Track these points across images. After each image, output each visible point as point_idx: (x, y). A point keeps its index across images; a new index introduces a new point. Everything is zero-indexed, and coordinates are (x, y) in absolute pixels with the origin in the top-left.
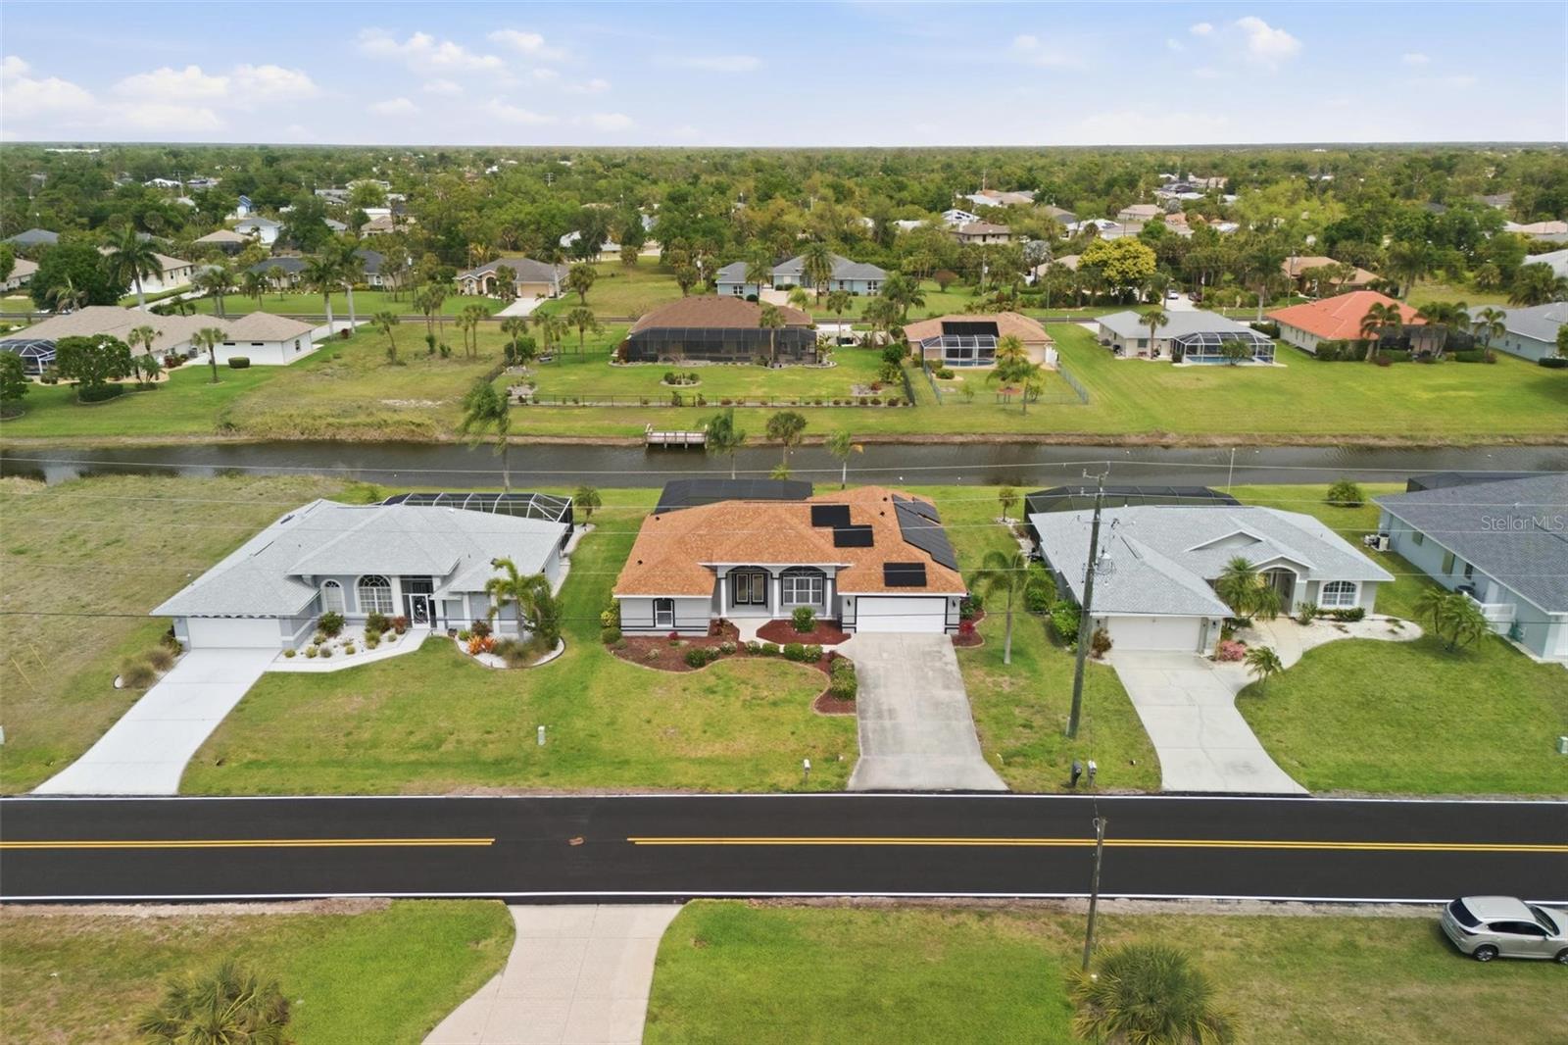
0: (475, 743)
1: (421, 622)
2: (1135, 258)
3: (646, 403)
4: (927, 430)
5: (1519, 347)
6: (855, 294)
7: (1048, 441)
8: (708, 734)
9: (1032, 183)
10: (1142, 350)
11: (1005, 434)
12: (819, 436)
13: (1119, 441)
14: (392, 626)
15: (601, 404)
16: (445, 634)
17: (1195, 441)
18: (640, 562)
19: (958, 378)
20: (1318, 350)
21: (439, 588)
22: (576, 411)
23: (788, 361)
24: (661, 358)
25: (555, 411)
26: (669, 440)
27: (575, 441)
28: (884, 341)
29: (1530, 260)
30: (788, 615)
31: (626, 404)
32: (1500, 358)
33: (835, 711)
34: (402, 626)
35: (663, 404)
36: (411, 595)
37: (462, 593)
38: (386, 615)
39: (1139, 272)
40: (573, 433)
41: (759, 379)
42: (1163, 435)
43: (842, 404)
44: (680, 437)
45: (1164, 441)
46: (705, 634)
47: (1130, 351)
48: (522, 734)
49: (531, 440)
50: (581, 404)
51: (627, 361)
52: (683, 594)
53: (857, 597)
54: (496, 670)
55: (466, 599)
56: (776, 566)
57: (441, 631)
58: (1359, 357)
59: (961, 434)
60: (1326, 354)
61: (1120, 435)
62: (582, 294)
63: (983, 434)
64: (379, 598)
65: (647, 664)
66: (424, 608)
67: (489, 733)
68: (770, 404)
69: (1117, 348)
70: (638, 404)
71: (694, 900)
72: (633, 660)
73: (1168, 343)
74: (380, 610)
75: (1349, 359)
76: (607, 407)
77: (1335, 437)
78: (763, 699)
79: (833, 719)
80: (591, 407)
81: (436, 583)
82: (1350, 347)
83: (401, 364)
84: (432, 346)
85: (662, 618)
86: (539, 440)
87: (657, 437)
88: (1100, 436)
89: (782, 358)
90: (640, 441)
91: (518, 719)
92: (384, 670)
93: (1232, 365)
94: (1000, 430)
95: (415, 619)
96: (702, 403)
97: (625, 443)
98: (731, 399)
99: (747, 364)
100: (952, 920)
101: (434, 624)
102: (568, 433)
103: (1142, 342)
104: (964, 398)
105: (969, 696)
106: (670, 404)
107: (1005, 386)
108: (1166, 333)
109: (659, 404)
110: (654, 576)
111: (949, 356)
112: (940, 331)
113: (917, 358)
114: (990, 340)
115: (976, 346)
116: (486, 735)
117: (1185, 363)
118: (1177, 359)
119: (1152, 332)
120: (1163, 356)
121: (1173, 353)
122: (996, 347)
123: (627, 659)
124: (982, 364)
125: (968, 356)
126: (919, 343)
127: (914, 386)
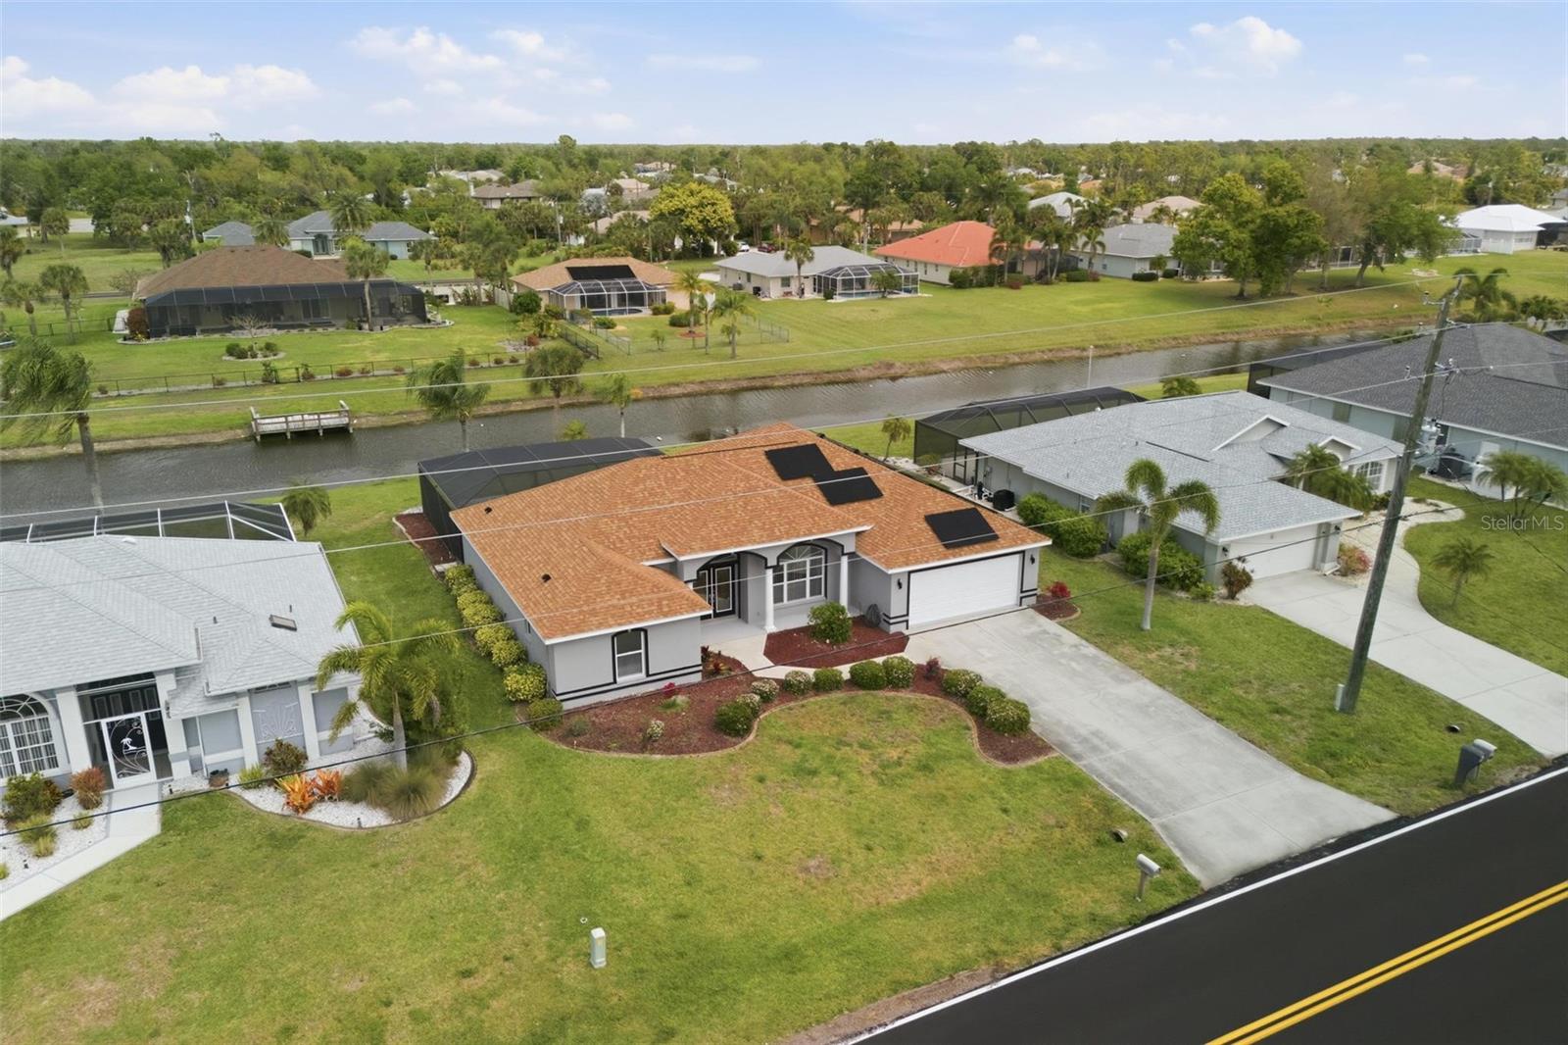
0: (457, 1008)
1: (134, 772)
2: (713, 204)
3: (220, 383)
5: (1105, 267)
6: (394, 258)
7: (776, 384)
8: (879, 852)
9: (492, 163)
10: (787, 289)
11: (725, 380)
12: (502, 402)
13: (849, 376)
14: (69, 794)
15: (145, 391)
16: (202, 784)
17: (922, 368)
18: (547, 578)
19: (619, 328)
20: (952, 279)
21: (174, 695)
23: (384, 322)
24: (198, 329)
26: (292, 426)
28: (488, 297)
29: (1034, 204)
30: (802, 620)
31: (190, 388)
32: (1101, 278)
33: (1027, 756)
34: (92, 789)
35: (249, 383)
36: (104, 722)
37: (236, 695)
38: (48, 773)
39: (720, 220)
41: (365, 344)
42: (890, 366)
43: (506, 363)
44: (310, 421)
45: (892, 372)
46: (697, 678)
47: (775, 291)
48: (542, 956)
50: (112, 393)
52: (666, 615)
53: (910, 573)
54: (374, 832)
55: (244, 707)
56: (770, 547)
57: (184, 779)
58: (988, 283)
59: (677, 385)
60: (960, 281)
61: (849, 370)
62: (7, 267)
63: (702, 382)
64: (20, 742)
65: (653, 751)
66: (138, 741)
67: (467, 974)
69: (757, 291)
70: (210, 386)
72: (621, 749)
73: (811, 281)
74: (25, 768)
75: (981, 285)
76: (161, 394)
77: (1043, 352)
78: (899, 763)
79: (1037, 769)
80: (131, 396)
81: (165, 686)
82: (982, 274)
85: (629, 664)
87: (272, 425)
88: (828, 372)
90: (241, 434)
91: (508, 925)
92: (112, 898)
93: (884, 297)
94: (720, 376)
95: (118, 767)
96: (308, 377)
97: (218, 439)
98: (350, 368)
99: (330, 329)
101: (164, 768)
102: (114, 434)
103: (786, 282)
104: (653, 344)
105: (1161, 686)
106: (259, 382)
107: (685, 330)
108: (811, 269)
109: (243, 383)
110: (599, 594)
111: (590, 306)
112: (567, 279)
113: (554, 308)
114: (638, 283)
115: (622, 290)
116: (466, 982)
117: (838, 299)
118: (829, 296)
119: (799, 267)
120: (809, 294)
121: (819, 291)
122: (646, 291)
123: (608, 749)
124: (632, 311)
125: (610, 306)
126: (549, 292)
127: (579, 338)
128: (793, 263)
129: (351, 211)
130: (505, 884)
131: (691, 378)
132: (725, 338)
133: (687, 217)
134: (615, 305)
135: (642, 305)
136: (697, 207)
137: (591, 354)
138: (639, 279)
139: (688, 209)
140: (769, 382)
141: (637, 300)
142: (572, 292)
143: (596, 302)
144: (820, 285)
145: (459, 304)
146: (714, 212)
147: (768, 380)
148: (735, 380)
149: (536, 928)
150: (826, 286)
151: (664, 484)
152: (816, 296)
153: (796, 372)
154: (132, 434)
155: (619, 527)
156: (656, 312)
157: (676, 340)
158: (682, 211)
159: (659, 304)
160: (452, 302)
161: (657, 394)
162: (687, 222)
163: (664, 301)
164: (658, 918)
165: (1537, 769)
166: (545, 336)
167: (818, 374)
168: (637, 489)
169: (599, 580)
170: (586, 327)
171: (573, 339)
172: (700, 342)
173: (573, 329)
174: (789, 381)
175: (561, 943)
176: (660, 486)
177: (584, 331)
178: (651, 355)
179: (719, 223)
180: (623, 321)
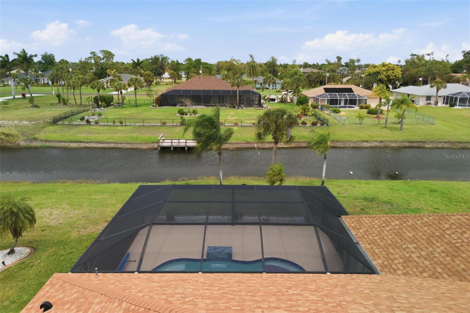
3: (164, 123)
4: (344, 139)
7: (427, 146)
10: (428, 102)
11: (395, 141)
15: (136, 124)
22: (120, 128)
23: (245, 107)
25: (106, 128)
26: (175, 145)
27: (112, 145)
31: (152, 124)
35: (175, 124)
40: (111, 141)
41: (231, 113)
44: (182, 143)
49: (82, 145)
50: (124, 124)
51: (160, 106)
59: (367, 142)
63: (381, 142)
68: (240, 125)
70: (160, 124)
76: (140, 126)
80: (129, 126)
83: (37, 106)
84: (59, 99)
86: (87, 145)
87: (167, 143)
88: (460, 143)
89: (242, 106)
90: (156, 146)
94: (392, 139)
97: (145, 147)
99: (223, 107)
103: (429, 98)
104: (358, 121)
106: (179, 124)
107: (376, 116)
108: (444, 92)
109: (172, 124)
111: (331, 104)
112: (323, 92)
113: (315, 104)
114: (354, 95)
115: (347, 97)
117: (457, 107)
118: (452, 105)
119: (437, 91)
120: (440, 104)
121: (447, 103)
122: (358, 98)
124: (349, 107)
125: (340, 104)
126: (314, 97)
127: (321, 116)
128: (435, 89)
129: (253, 70)
131: (375, 139)
132: (396, 120)
133: (380, 75)
134: (342, 105)
135: (355, 104)
136: (385, 71)
137: (325, 123)
138: (355, 93)
139: (381, 72)
140: (421, 145)
141: (353, 102)
142: (325, 97)
143: (333, 102)
144: (447, 100)
145: (279, 102)
146: (393, 73)
147: (421, 143)
148: (401, 142)
150: (450, 101)
152: (444, 105)
153: (439, 141)
154: (114, 141)
156: (361, 108)
157: (370, 120)
158: (379, 73)
159: (363, 104)
160: (276, 101)
161: (355, 146)
162: (380, 77)
163: (366, 103)
166: (306, 115)
167: (454, 143)
170: (327, 112)
171: (318, 117)
172: (383, 121)
173: (320, 112)
174: (435, 145)
177: (326, 114)
178: (355, 125)
179: (394, 77)
180: (344, 111)
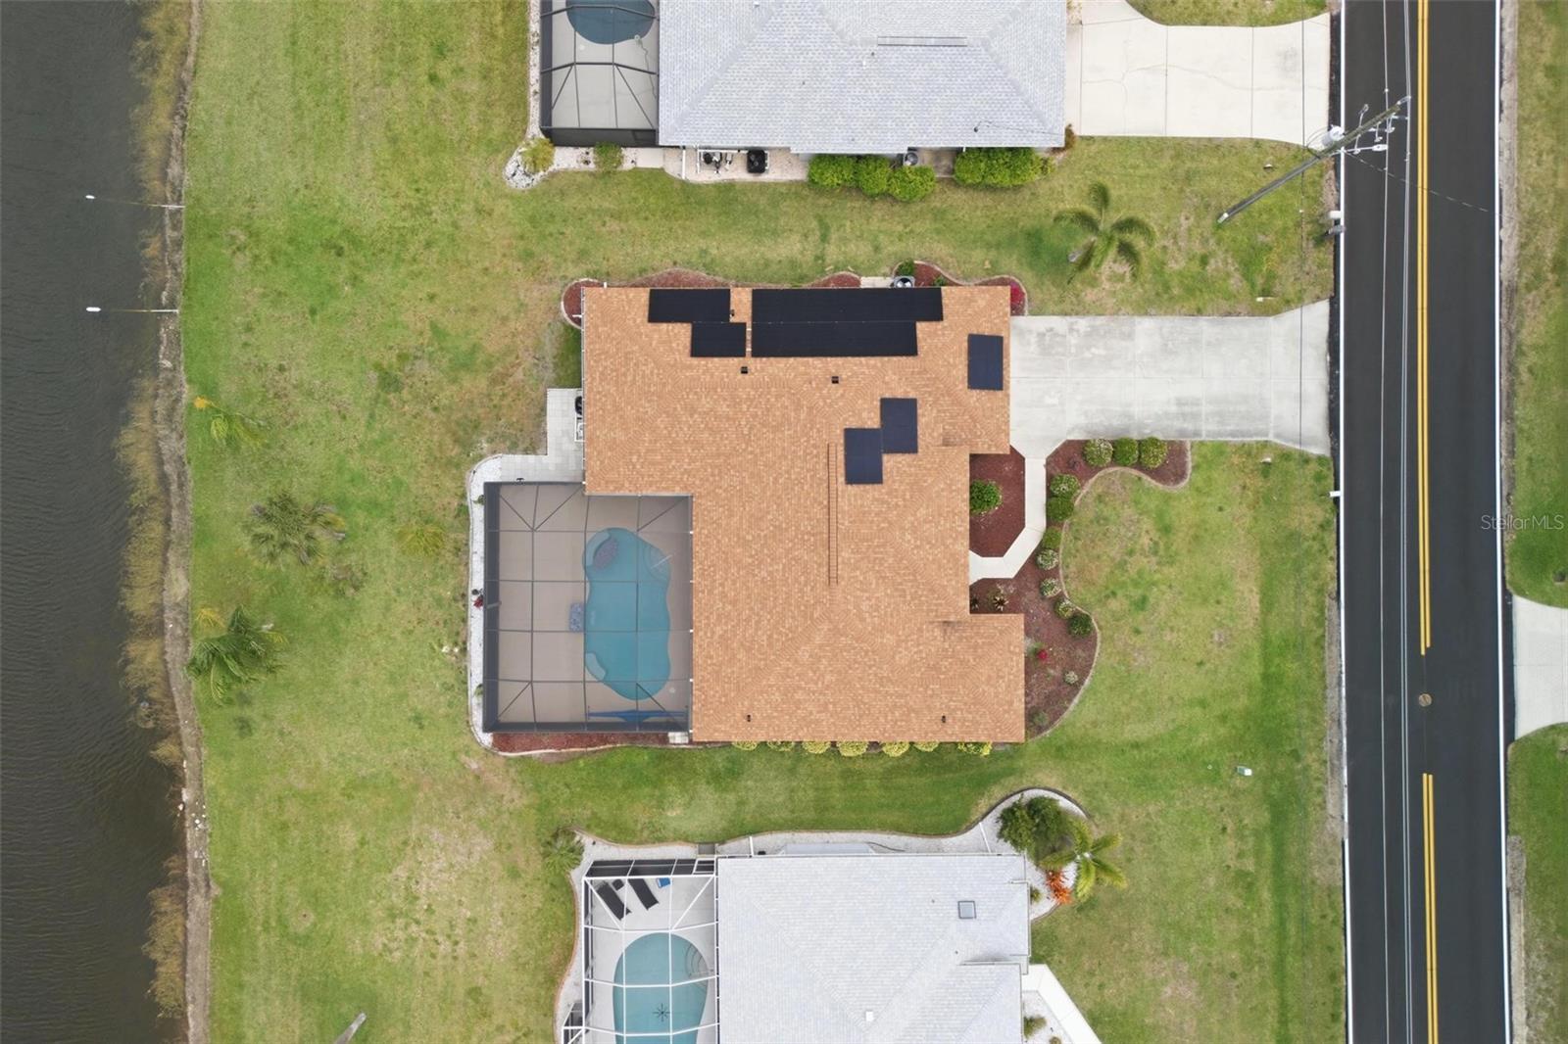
0: (1243, 838)
8: (1222, 598)
33: (1184, 464)
65: (1081, 683)
67: (1224, 829)
71: (1508, 587)
72: (1070, 700)
78: (1156, 543)
79: (1198, 466)
91: (1200, 804)
100: (1525, 376)
105: (1146, 314)
110: (997, 695)
116: (1229, 831)
123: (1066, 708)
130: (1170, 799)
149: (1207, 791)
151: (867, 595)
155: (906, 649)
164: (1222, 731)
165: (1332, 173)
168: (869, 620)
169: (984, 692)
175: (1220, 782)
176: (868, 599)
